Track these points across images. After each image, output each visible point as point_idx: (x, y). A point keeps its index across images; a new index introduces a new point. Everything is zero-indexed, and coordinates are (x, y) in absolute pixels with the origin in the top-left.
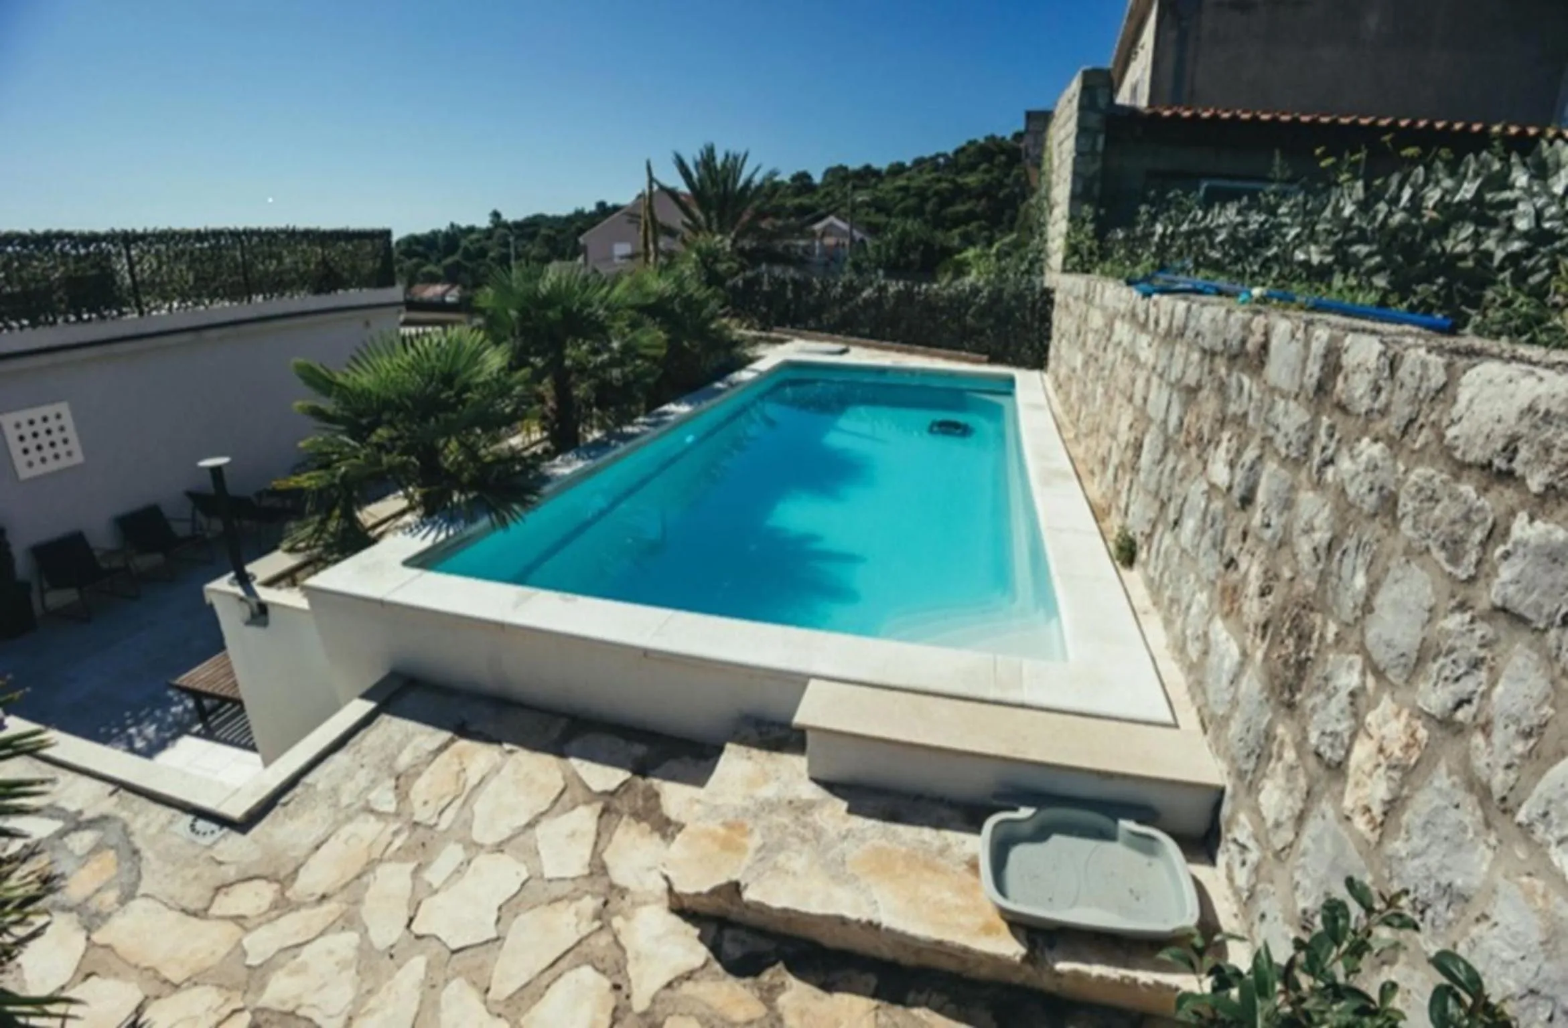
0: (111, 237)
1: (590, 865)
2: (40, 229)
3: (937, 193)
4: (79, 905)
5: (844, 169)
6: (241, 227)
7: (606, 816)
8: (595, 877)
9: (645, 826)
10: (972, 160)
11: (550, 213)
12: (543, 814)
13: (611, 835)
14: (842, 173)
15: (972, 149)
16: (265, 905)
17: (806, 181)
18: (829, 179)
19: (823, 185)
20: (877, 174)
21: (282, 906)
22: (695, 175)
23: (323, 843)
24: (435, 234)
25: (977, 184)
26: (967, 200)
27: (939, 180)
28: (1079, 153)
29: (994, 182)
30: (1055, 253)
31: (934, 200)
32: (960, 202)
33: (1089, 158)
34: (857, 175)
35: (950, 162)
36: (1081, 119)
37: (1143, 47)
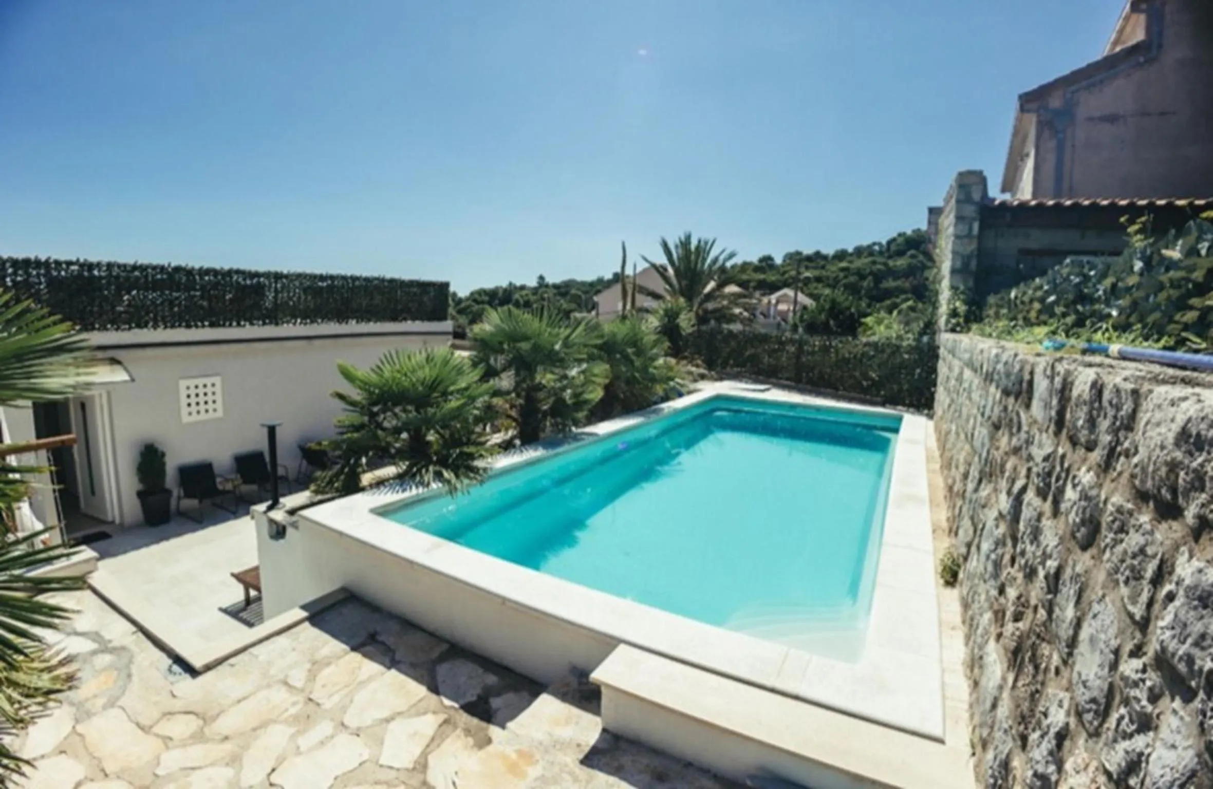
0: (267, 275)
1: (415, 762)
2: (227, 267)
3: (871, 273)
4: (80, 703)
5: (798, 253)
6: (349, 274)
7: (444, 727)
8: (415, 773)
9: (471, 741)
10: (901, 248)
12: (399, 714)
13: (443, 740)
14: (798, 257)
15: (900, 240)
16: (188, 733)
17: (770, 262)
18: (788, 261)
19: (783, 266)
20: (825, 258)
21: (199, 737)
22: (675, 256)
23: (245, 698)
24: (497, 289)
25: (905, 266)
26: (896, 279)
27: (874, 263)
28: (957, 237)
29: (919, 265)
30: (941, 316)
31: (870, 278)
32: (890, 279)
33: (966, 241)
34: (809, 258)
35: (884, 249)
36: (958, 210)
37: (1027, 155)
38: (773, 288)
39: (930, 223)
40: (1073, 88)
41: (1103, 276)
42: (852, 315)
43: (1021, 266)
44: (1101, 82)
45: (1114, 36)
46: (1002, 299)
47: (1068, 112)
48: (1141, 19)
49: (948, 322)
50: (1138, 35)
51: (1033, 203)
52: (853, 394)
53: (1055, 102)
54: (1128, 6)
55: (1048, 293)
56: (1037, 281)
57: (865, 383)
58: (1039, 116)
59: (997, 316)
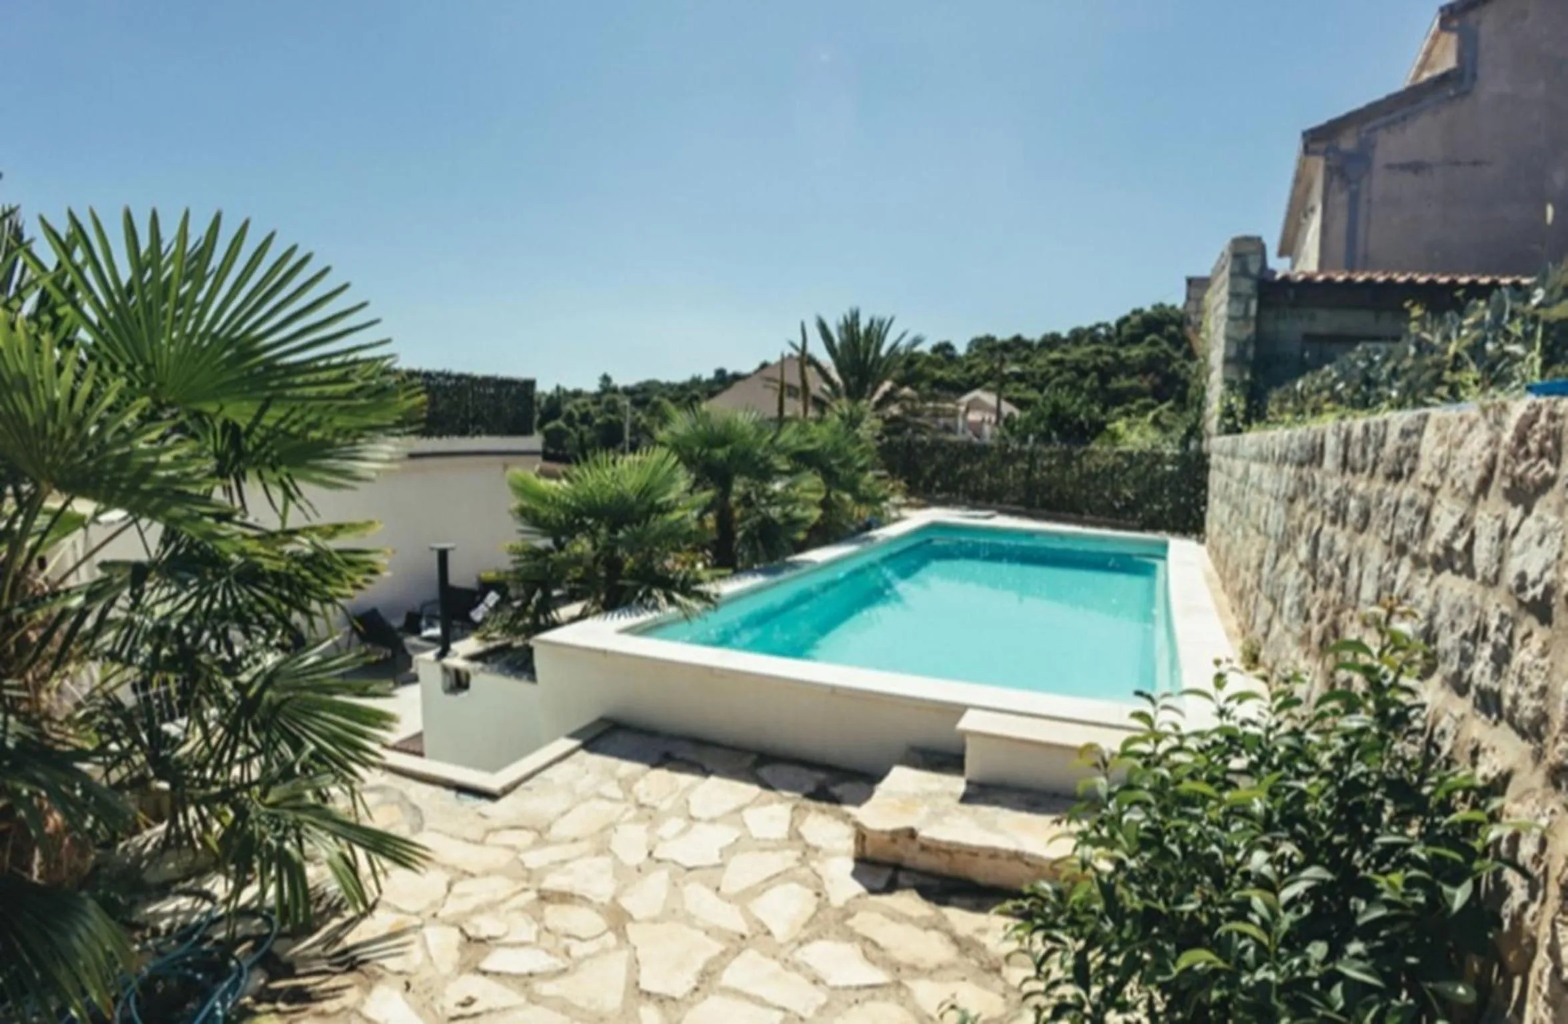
1: (789, 834)
3: (1096, 368)
5: (990, 339)
7: (797, 811)
8: (794, 840)
10: (1136, 331)
11: (663, 379)
12: (746, 805)
13: (804, 820)
14: (990, 345)
15: (1136, 320)
17: (948, 352)
18: (975, 351)
19: (967, 357)
20: (1028, 345)
21: (544, 843)
22: (837, 340)
23: (567, 811)
25: (1142, 358)
26: (1131, 375)
27: (1099, 352)
28: (1231, 318)
29: (1162, 355)
30: (1211, 417)
31: (1094, 374)
32: (1122, 377)
33: (1241, 322)
34: (1005, 347)
35: (1112, 333)
36: (1233, 285)
37: (1312, 210)
38: (961, 389)
39: (1188, 298)
40: (1370, 125)
41: (1386, 360)
42: (1081, 424)
43: (1307, 355)
44: (1404, 118)
45: (1420, 57)
46: (1287, 391)
47: (1364, 155)
48: (1451, 41)
49: (1220, 423)
50: (1447, 61)
51: (1320, 278)
52: (1101, 519)
53: (1347, 143)
54: (1437, 22)
55: (1336, 381)
56: (1327, 368)
57: (1117, 505)
58: (1327, 159)
59: (1281, 411)
